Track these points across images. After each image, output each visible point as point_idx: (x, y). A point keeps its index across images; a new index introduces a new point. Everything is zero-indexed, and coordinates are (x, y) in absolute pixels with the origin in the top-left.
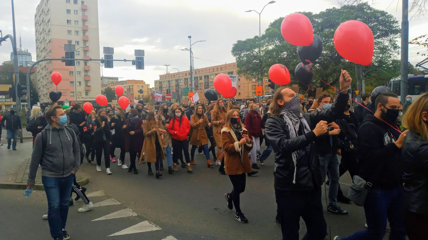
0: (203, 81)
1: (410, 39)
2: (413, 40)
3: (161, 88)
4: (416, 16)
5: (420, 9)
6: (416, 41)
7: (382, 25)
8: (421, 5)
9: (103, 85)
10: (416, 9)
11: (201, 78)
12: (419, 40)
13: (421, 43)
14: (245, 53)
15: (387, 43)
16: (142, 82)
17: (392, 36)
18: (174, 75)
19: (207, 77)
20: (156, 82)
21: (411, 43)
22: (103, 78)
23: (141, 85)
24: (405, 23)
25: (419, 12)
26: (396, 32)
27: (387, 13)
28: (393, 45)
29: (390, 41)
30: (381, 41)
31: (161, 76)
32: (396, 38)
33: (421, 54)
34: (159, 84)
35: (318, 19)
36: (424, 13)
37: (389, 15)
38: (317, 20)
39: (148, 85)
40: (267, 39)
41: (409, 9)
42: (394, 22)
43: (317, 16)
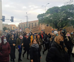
0: (31, 25)
3: (20, 26)
9: (3, 26)
11: (31, 24)
16: (14, 25)
18: (23, 23)
19: (32, 24)
20: (18, 25)
22: (3, 24)
23: (14, 26)
31: (20, 23)
34: (19, 25)
39: (16, 26)
43: (60, 8)
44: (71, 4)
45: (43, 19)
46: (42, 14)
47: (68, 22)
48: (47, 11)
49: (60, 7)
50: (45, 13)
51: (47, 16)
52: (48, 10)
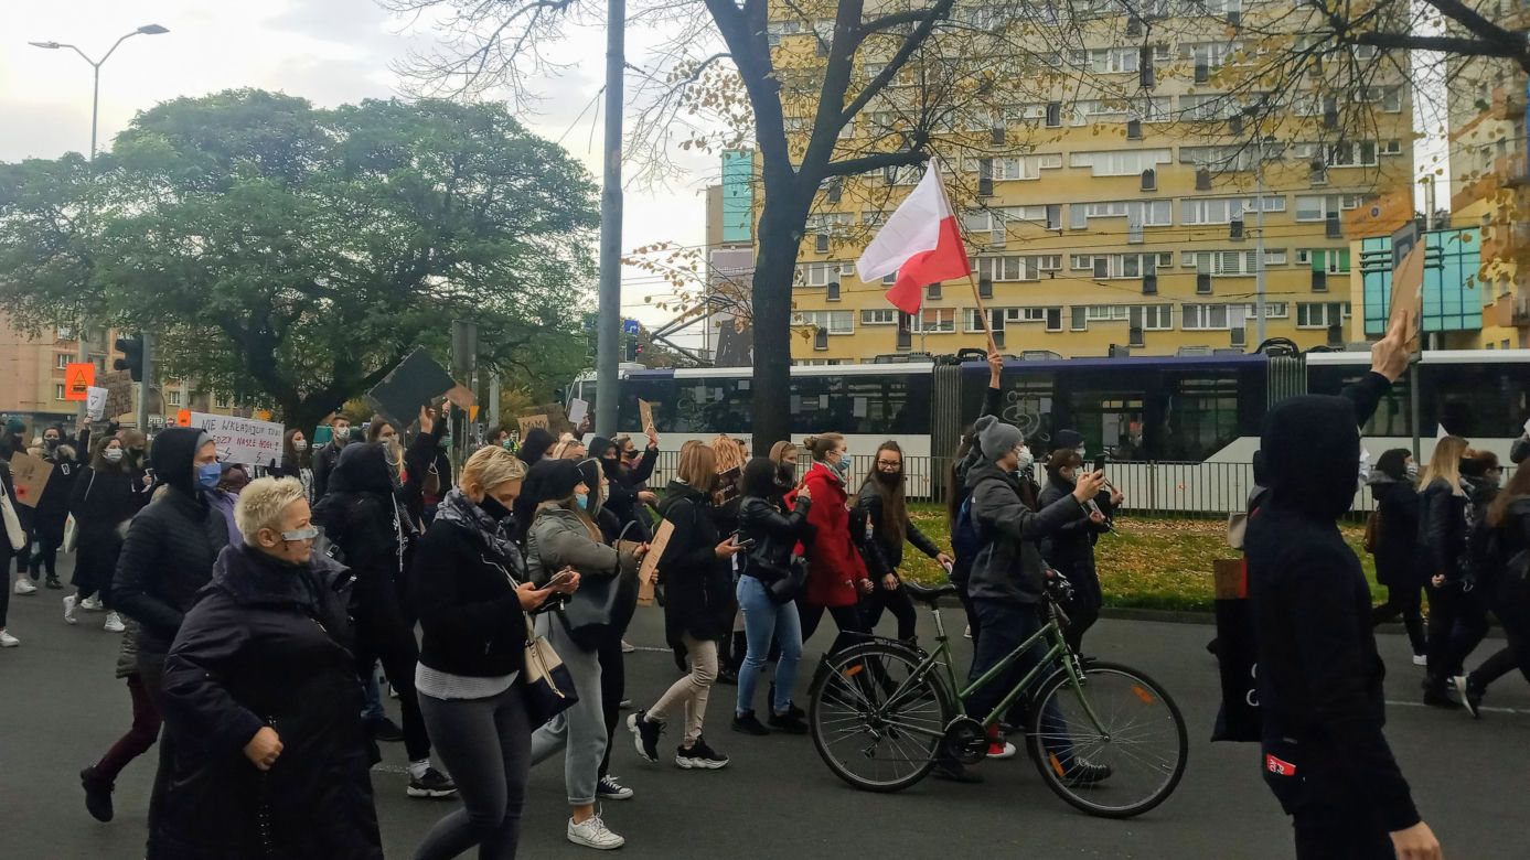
1: (627, 249)
2: (635, 252)
4: (642, 179)
5: (654, 157)
6: (643, 256)
7: (551, 190)
8: (655, 145)
10: (643, 154)
12: (651, 256)
13: (656, 267)
14: (16, 216)
15: (565, 255)
17: (582, 234)
21: (628, 262)
24: (614, 196)
25: (650, 166)
26: (591, 220)
27: (565, 152)
28: (583, 263)
29: (576, 247)
30: (548, 244)
32: (591, 239)
33: (655, 300)
35: (333, 129)
36: (664, 173)
37: (574, 162)
38: (327, 132)
40: (122, 171)
41: (625, 147)
42: (586, 186)
43: (326, 118)
44: (490, 96)
45: (62, 239)
46: (38, 164)
47: (425, 328)
48: (123, 137)
49: (332, 107)
50: (104, 164)
51: (133, 210)
52: (151, 121)
